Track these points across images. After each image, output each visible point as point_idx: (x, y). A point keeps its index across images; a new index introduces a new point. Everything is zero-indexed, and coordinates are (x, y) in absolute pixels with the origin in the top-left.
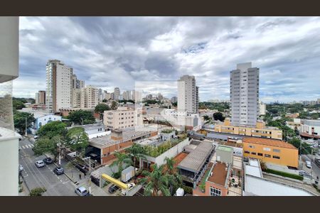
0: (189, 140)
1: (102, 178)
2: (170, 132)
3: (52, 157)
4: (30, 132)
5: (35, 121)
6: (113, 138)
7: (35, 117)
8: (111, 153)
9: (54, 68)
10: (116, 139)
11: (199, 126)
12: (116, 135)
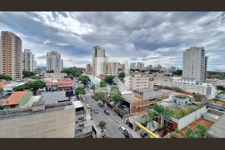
0: (207, 108)
1: (135, 124)
2: (185, 98)
3: (102, 103)
4: (88, 87)
5: (90, 80)
6: (135, 96)
7: (90, 79)
8: (137, 107)
9: (96, 50)
10: (139, 98)
11: (212, 96)
12: (139, 95)
